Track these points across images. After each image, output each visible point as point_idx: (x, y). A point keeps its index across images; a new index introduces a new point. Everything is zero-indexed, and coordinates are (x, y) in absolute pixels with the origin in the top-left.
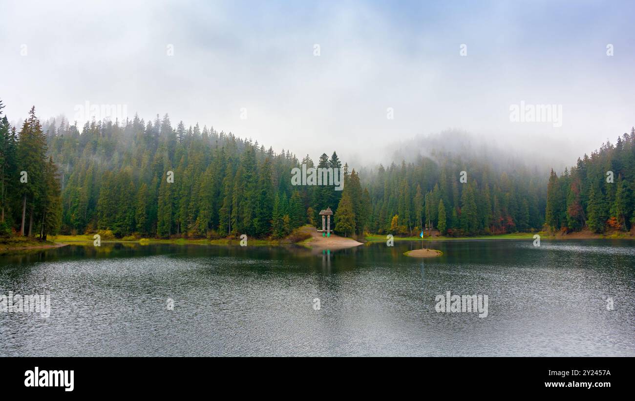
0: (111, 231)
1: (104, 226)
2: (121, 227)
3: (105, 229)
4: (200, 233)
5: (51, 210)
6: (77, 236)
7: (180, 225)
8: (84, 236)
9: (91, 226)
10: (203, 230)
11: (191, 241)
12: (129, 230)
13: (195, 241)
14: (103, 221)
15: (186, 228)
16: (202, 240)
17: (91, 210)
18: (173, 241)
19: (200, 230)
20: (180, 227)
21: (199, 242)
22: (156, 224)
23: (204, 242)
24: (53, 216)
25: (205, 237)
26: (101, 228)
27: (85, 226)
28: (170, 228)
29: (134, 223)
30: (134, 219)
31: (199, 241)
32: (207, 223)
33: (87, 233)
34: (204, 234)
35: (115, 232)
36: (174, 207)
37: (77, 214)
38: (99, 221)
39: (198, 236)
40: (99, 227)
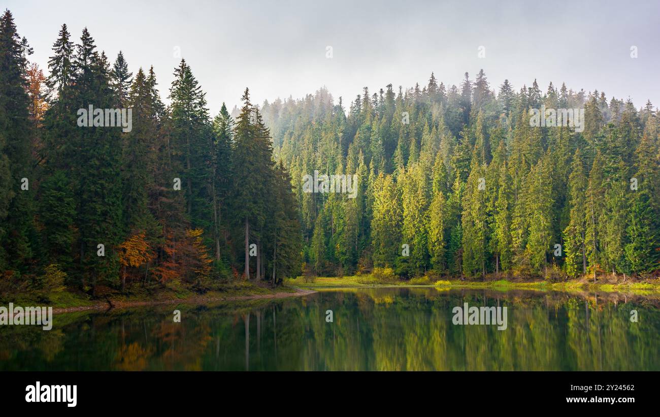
0: (390, 269)
1: (382, 262)
2: (408, 262)
3: (383, 266)
4: (532, 271)
5: (283, 241)
6: (345, 278)
7: (499, 258)
8: (355, 278)
9: (363, 262)
10: (537, 265)
11: (518, 284)
12: (420, 266)
13: (526, 284)
14: (380, 254)
15: (510, 262)
16: (536, 283)
17: (363, 238)
18: (490, 284)
19: (533, 265)
20: (499, 261)
21: (532, 287)
22: (461, 256)
23: (540, 287)
24: (288, 249)
25: (541, 278)
26: (379, 265)
27: (357, 263)
28: (483, 264)
29: (428, 256)
30: (427, 249)
31: (531, 284)
32: (543, 253)
33: (359, 273)
34: (540, 273)
35: (399, 270)
36: (488, 227)
37: (343, 244)
38: (374, 254)
39: (530, 275)
40: (375, 264)
